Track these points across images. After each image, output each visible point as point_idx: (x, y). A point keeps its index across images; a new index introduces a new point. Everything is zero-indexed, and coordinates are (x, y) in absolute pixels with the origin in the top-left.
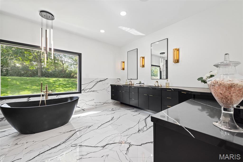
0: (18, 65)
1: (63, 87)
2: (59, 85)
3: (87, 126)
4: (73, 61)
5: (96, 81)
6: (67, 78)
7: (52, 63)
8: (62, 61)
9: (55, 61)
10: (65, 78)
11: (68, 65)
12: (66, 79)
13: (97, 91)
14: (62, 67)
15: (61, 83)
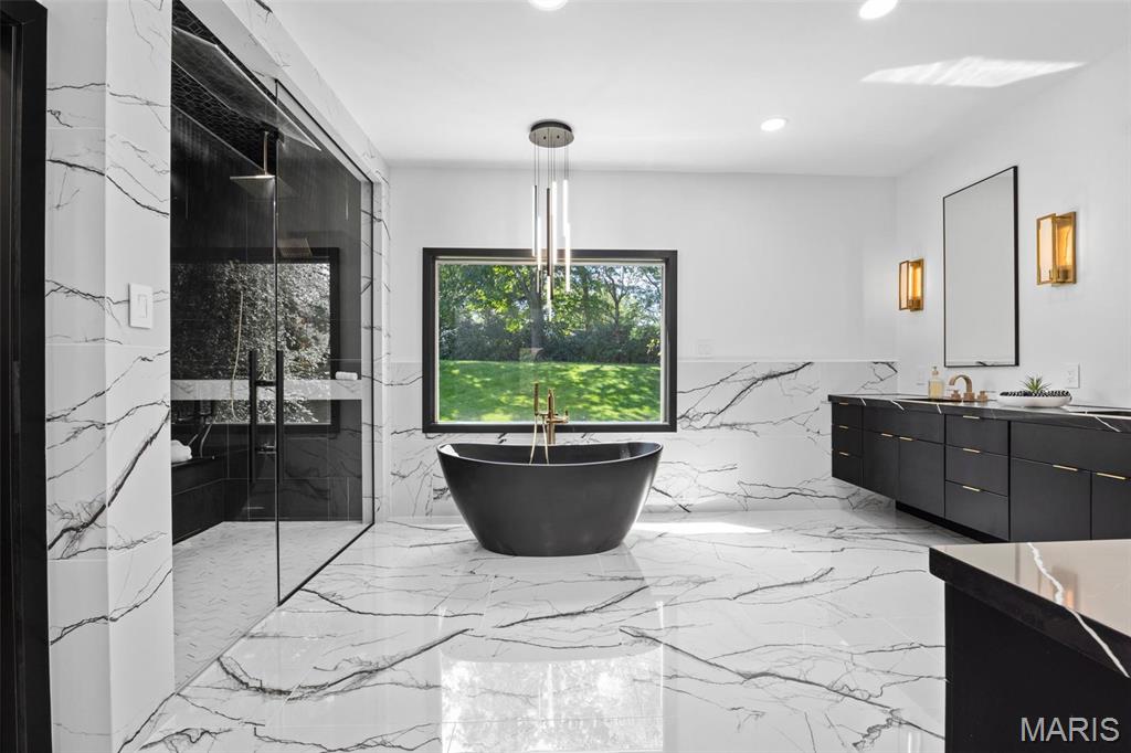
0: (477, 318)
1: (617, 403)
2: (603, 393)
3: (693, 579)
4: (655, 284)
5: (748, 375)
6: (630, 362)
7: (576, 300)
8: (612, 288)
9: (586, 290)
10: (623, 362)
11: (636, 301)
12: (628, 368)
13: (753, 428)
14: (612, 316)
15: (610, 386)
